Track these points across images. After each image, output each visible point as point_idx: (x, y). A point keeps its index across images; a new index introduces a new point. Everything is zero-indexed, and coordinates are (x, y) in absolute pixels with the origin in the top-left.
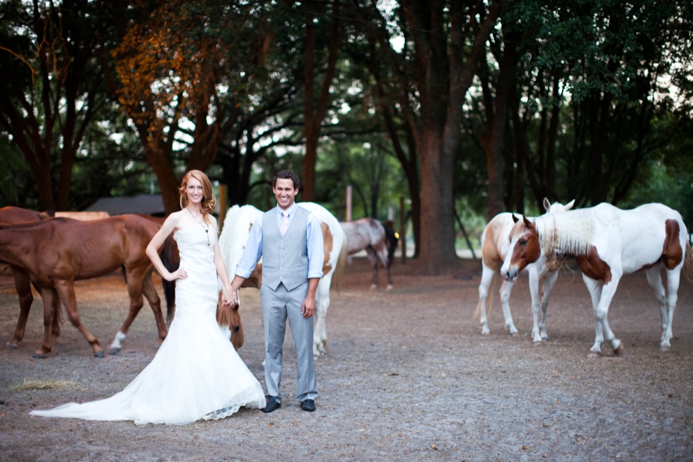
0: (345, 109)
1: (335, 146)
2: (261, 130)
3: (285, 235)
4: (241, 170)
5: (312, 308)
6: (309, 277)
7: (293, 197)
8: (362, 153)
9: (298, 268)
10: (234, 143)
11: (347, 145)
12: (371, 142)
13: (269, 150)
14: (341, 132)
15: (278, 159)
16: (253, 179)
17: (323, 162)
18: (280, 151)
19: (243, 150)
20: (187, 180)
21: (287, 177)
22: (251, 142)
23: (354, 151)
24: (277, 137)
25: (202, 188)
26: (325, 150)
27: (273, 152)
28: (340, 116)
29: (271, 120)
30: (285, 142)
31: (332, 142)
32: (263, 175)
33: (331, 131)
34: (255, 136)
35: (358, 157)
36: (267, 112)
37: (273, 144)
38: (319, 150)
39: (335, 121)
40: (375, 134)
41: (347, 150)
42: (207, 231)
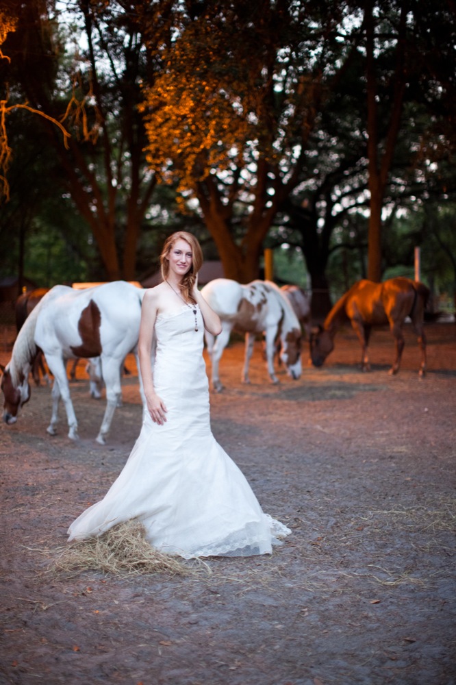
39: (422, 179)
42: (195, 312)
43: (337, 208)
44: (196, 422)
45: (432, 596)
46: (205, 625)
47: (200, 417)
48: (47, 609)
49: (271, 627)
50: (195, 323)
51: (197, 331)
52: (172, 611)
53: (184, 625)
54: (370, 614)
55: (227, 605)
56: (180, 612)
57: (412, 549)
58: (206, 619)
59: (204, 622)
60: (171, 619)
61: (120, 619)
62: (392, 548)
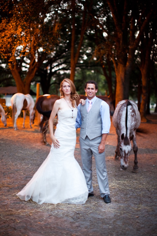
0: (85, 58)
1: (81, 71)
2: (55, 64)
3: (89, 112)
4: (47, 79)
5: (102, 149)
6: (102, 133)
7: (95, 93)
8: (91, 74)
9: (95, 129)
10: (45, 69)
11: (86, 71)
12: (94, 70)
13: (58, 72)
14: (84, 66)
15: (61, 75)
16: (51, 82)
17: (77, 77)
18: (62, 72)
19: (49, 72)
20: (62, 83)
21: (92, 83)
22: (51, 68)
23: (88, 73)
24: (61, 67)
25: (70, 86)
26: (78, 72)
27: (59, 73)
28: (83, 60)
29: (59, 61)
30: (63, 69)
31: (80, 70)
32: (55, 81)
33: (80, 66)
34: (53, 66)
35: (89, 75)
36: (57, 58)
37: (59, 69)
38: (76, 72)
39: (82, 62)
40: (96, 67)
41: (86, 72)
42: (73, 111)
43: (53, 70)
44: (69, 151)
45: (155, 214)
46: (83, 227)
47: (71, 150)
48: (20, 222)
49: (107, 227)
50: (72, 115)
51: (72, 118)
52: (68, 222)
53: (75, 227)
54: (139, 221)
55: (86, 219)
56: (71, 222)
57: (136, 195)
58: (82, 225)
59: (82, 226)
60: (69, 225)
61: (50, 225)
62: (129, 195)
